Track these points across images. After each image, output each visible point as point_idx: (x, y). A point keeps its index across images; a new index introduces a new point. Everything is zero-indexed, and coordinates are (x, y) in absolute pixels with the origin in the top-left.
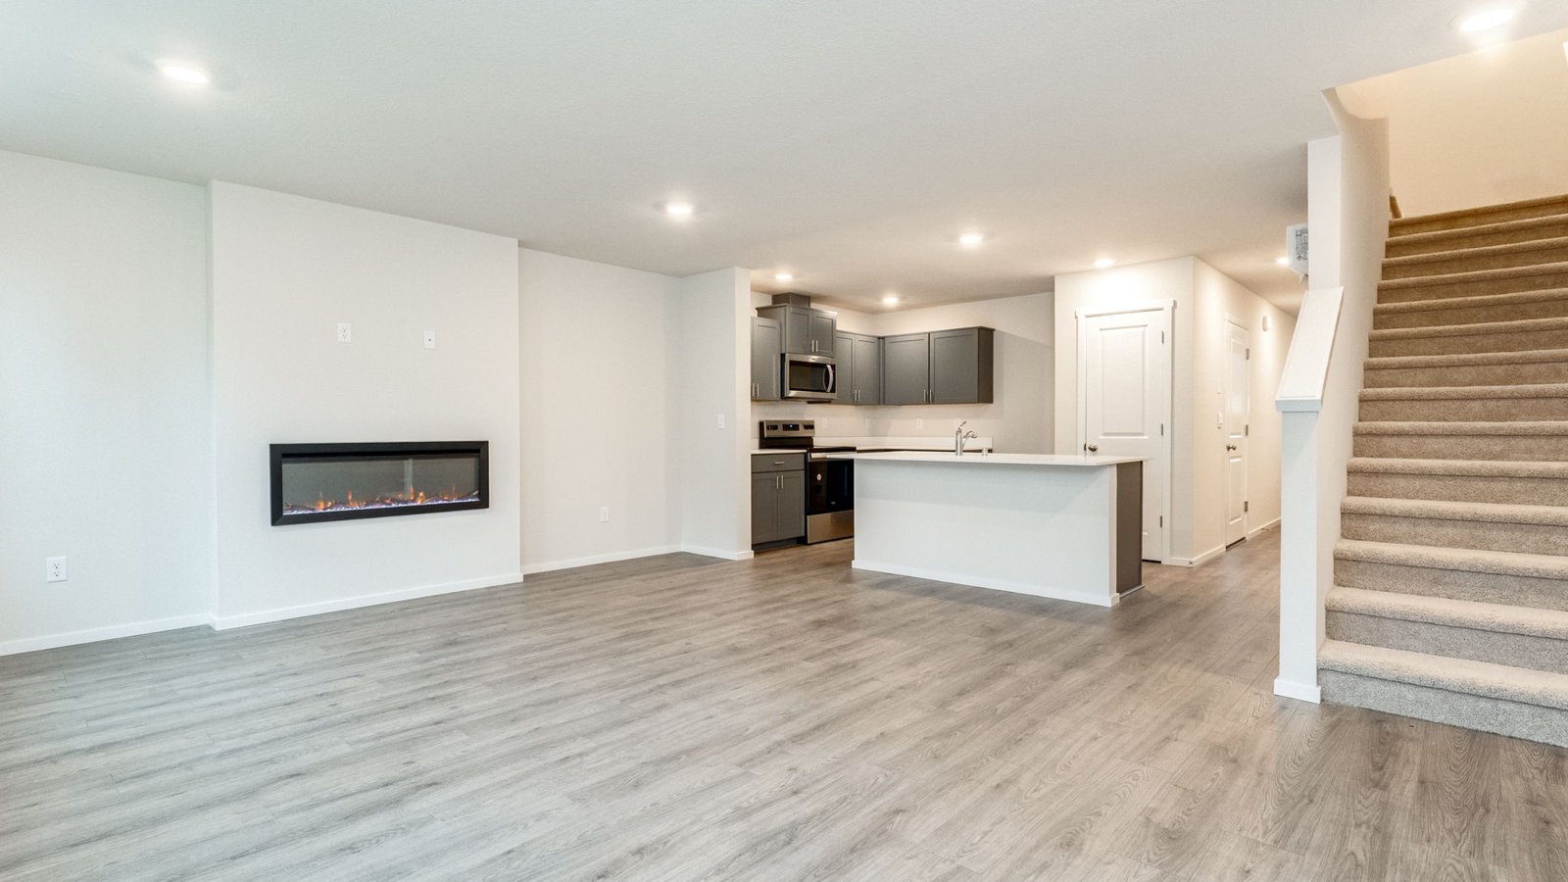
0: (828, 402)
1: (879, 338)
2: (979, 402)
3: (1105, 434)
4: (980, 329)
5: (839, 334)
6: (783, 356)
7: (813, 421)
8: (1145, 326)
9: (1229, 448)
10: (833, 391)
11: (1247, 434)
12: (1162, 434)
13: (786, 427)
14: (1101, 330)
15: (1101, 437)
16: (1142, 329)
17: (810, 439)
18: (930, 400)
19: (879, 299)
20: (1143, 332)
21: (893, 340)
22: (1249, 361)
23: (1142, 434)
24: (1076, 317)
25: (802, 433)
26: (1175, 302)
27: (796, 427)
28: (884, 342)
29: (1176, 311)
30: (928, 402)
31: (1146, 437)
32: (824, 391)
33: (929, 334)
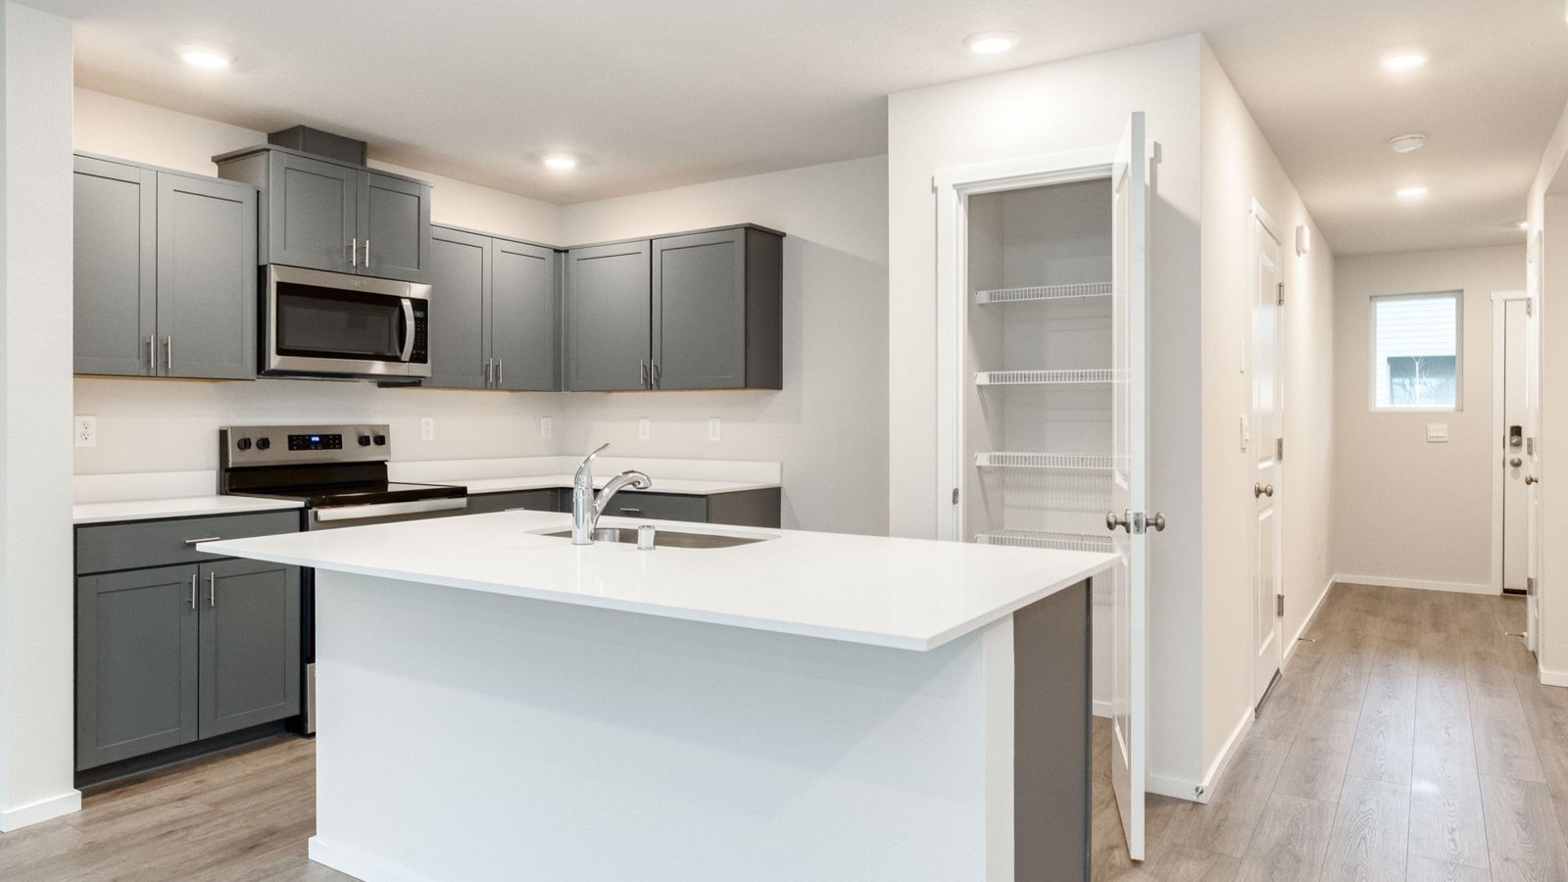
0: (415, 382)
1: (556, 251)
2: (746, 386)
4: (750, 230)
5: (438, 233)
6: (261, 272)
7: (387, 427)
9: (1258, 492)
10: (419, 356)
11: (1280, 456)
13: (299, 441)
17: (381, 466)
18: (652, 382)
19: (535, 158)
21: (584, 253)
22: (1282, 308)
24: (935, 190)
25: (351, 452)
27: (332, 441)
28: (567, 258)
29: (1160, 167)
30: (649, 387)
32: (397, 359)
33: (651, 241)
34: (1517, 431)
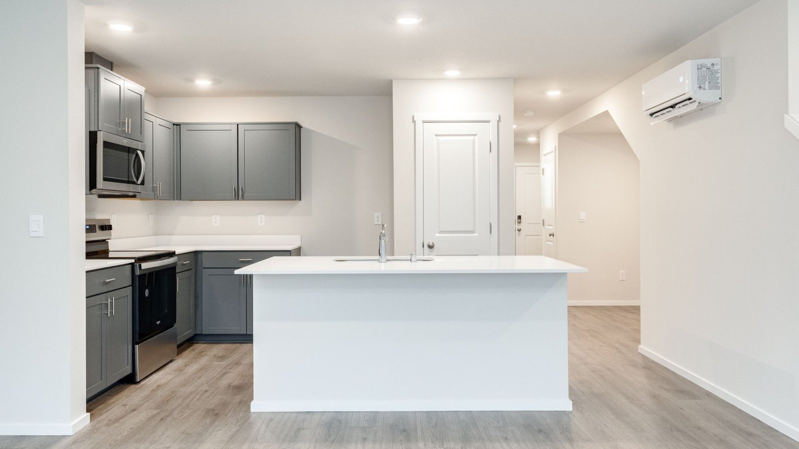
1: (174, 124)
3: (441, 232)
6: (92, 137)
8: (475, 135)
10: (143, 183)
12: (491, 232)
14: (436, 135)
15: (437, 235)
16: (472, 138)
19: (190, 80)
20: (474, 141)
21: (191, 127)
23: (473, 232)
24: (414, 122)
26: (499, 116)
28: (180, 129)
29: (500, 123)
30: (237, 197)
31: (476, 235)
32: (134, 183)
33: (238, 125)
34: (520, 217)
